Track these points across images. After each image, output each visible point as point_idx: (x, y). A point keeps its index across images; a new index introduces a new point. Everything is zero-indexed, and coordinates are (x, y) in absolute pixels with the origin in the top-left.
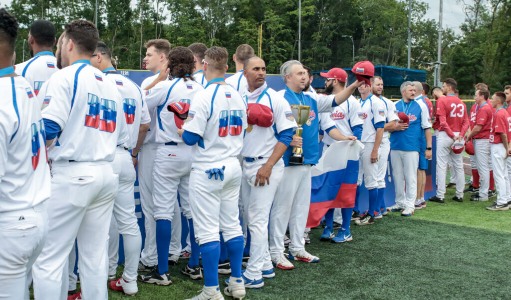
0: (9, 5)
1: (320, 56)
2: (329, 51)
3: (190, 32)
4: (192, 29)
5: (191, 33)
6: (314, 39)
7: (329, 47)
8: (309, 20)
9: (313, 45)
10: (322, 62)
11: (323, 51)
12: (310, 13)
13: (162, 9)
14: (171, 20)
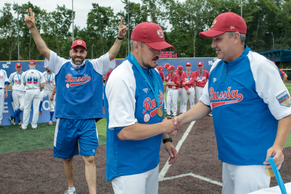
0: (86, 27)
1: (258, 45)
2: (263, 42)
3: (179, 36)
4: (182, 34)
5: (181, 36)
6: (253, 35)
7: (263, 39)
8: (250, 24)
9: (253, 39)
10: (259, 48)
11: (260, 42)
12: (250, 21)
13: (164, 24)
14: (171, 30)
